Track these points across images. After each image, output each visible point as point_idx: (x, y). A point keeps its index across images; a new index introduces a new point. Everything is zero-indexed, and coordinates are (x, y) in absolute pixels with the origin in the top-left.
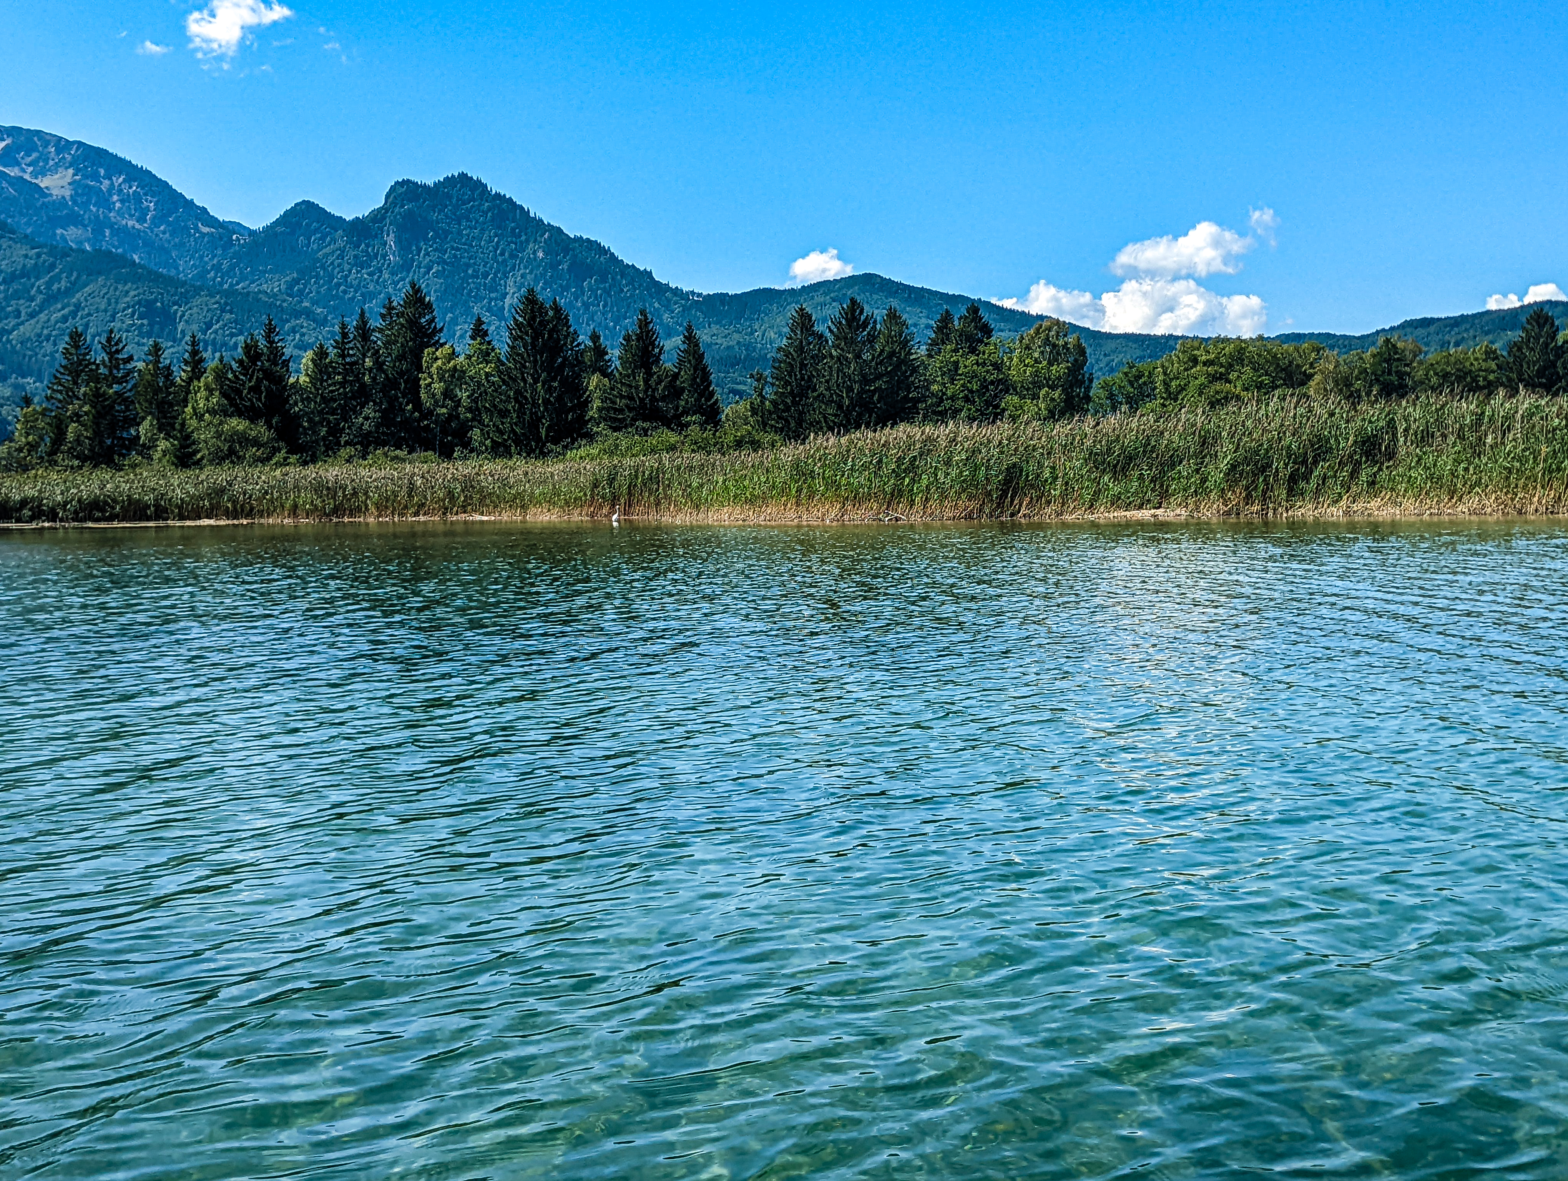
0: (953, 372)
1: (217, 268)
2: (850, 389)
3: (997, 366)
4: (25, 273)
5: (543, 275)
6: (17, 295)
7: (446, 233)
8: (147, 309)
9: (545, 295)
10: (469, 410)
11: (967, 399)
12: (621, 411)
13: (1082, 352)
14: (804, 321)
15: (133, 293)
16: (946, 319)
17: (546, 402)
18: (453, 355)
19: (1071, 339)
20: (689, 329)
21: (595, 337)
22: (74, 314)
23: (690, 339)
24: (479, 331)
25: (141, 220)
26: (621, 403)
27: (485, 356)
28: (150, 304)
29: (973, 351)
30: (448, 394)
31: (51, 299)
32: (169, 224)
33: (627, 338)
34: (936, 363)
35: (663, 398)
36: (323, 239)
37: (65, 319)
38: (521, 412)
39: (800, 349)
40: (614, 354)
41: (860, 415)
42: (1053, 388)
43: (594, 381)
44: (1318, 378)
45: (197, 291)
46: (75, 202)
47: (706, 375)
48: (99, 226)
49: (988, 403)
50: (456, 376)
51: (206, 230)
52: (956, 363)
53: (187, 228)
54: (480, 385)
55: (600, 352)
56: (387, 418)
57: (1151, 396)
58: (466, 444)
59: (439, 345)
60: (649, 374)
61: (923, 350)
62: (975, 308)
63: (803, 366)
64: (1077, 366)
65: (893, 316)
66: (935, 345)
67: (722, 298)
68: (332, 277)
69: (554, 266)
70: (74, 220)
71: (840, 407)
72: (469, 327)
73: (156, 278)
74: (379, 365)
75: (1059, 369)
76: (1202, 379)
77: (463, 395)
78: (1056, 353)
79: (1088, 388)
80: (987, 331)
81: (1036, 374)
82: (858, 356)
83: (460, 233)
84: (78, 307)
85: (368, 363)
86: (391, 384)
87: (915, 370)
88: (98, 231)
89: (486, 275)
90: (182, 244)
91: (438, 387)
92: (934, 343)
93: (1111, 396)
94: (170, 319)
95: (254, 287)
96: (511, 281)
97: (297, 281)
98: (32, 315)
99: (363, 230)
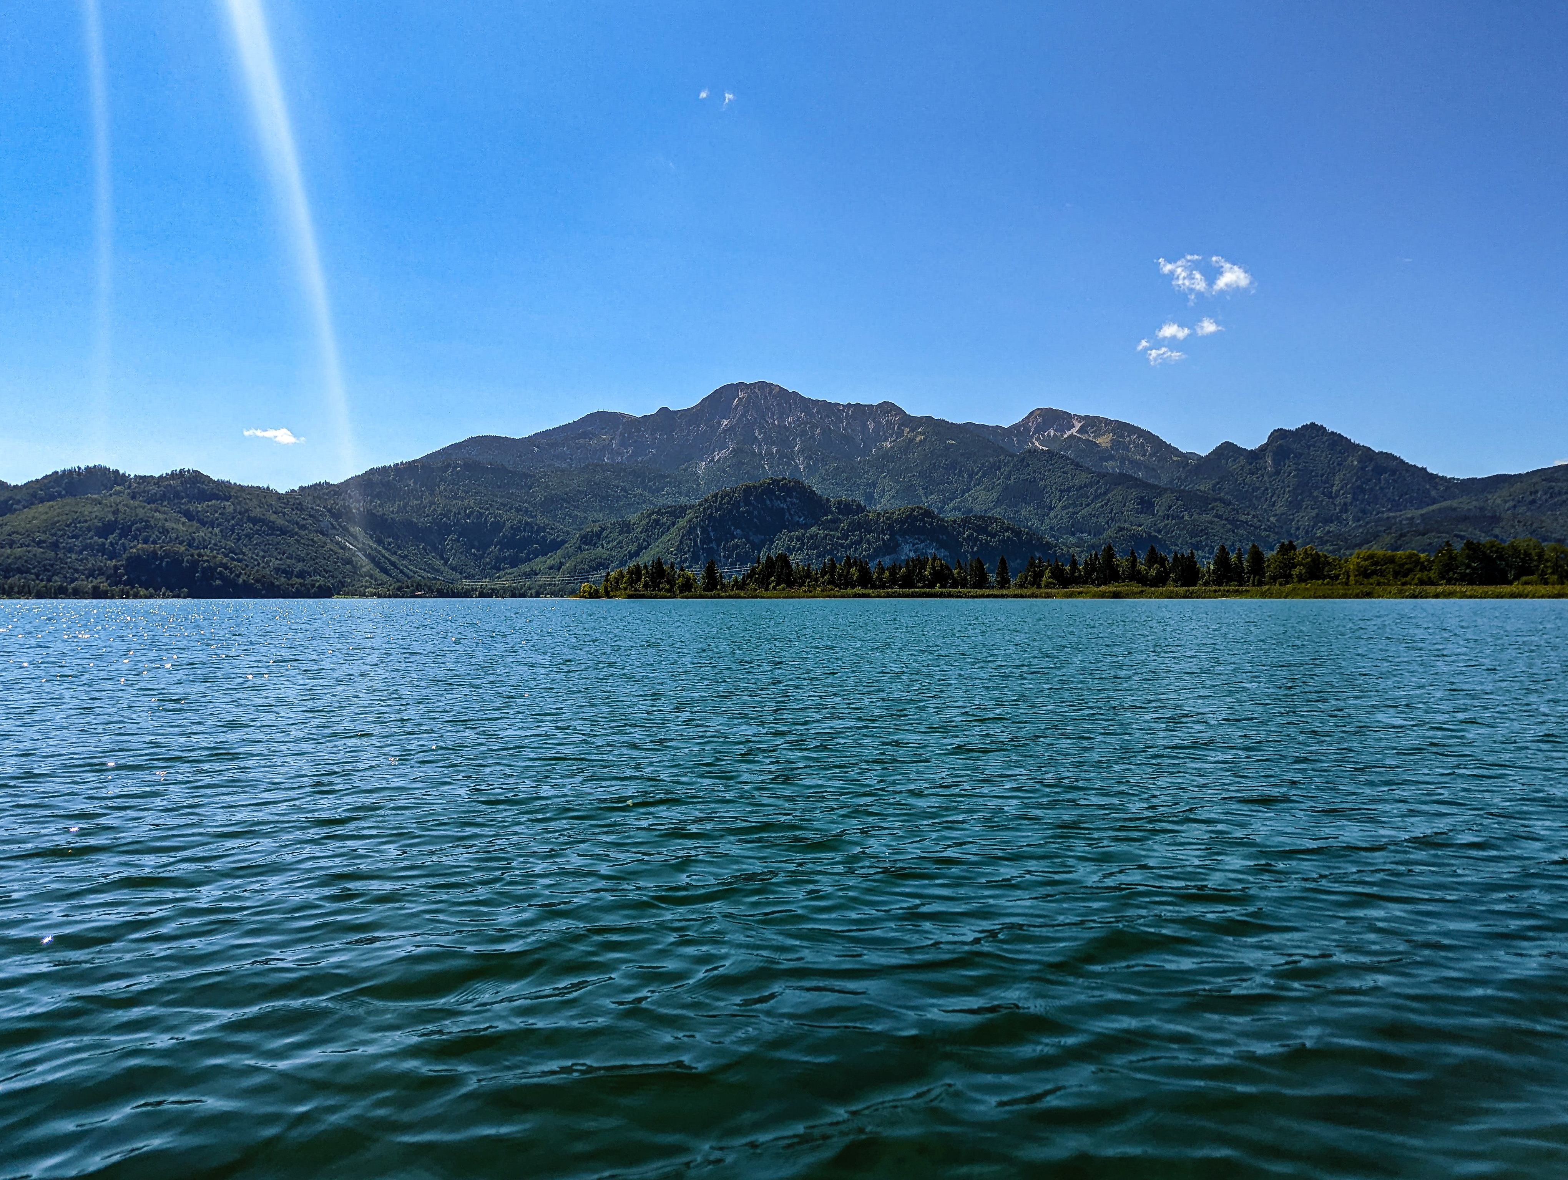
1: (1179, 478)
4: (1086, 486)
5: (1356, 474)
6: (1082, 496)
7: (1301, 455)
22: (1107, 504)
25: (1144, 455)
28: (1142, 498)
31: (1097, 497)
32: (1157, 457)
36: (1235, 460)
37: (1102, 506)
45: (1167, 490)
46: (1112, 449)
48: (1123, 459)
51: (1175, 459)
53: (1166, 458)
67: (1472, 480)
68: (1237, 480)
69: (1363, 469)
70: (1112, 458)
73: (1147, 485)
83: (1309, 454)
84: (1109, 500)
88: (1122, 463)
89: (1322, 475)
90: (1163, 467)
95: (1197, 487)
96: (1337, 478)
97: (1218, 483)
98: (1088, 505)
99: (1256, 454)
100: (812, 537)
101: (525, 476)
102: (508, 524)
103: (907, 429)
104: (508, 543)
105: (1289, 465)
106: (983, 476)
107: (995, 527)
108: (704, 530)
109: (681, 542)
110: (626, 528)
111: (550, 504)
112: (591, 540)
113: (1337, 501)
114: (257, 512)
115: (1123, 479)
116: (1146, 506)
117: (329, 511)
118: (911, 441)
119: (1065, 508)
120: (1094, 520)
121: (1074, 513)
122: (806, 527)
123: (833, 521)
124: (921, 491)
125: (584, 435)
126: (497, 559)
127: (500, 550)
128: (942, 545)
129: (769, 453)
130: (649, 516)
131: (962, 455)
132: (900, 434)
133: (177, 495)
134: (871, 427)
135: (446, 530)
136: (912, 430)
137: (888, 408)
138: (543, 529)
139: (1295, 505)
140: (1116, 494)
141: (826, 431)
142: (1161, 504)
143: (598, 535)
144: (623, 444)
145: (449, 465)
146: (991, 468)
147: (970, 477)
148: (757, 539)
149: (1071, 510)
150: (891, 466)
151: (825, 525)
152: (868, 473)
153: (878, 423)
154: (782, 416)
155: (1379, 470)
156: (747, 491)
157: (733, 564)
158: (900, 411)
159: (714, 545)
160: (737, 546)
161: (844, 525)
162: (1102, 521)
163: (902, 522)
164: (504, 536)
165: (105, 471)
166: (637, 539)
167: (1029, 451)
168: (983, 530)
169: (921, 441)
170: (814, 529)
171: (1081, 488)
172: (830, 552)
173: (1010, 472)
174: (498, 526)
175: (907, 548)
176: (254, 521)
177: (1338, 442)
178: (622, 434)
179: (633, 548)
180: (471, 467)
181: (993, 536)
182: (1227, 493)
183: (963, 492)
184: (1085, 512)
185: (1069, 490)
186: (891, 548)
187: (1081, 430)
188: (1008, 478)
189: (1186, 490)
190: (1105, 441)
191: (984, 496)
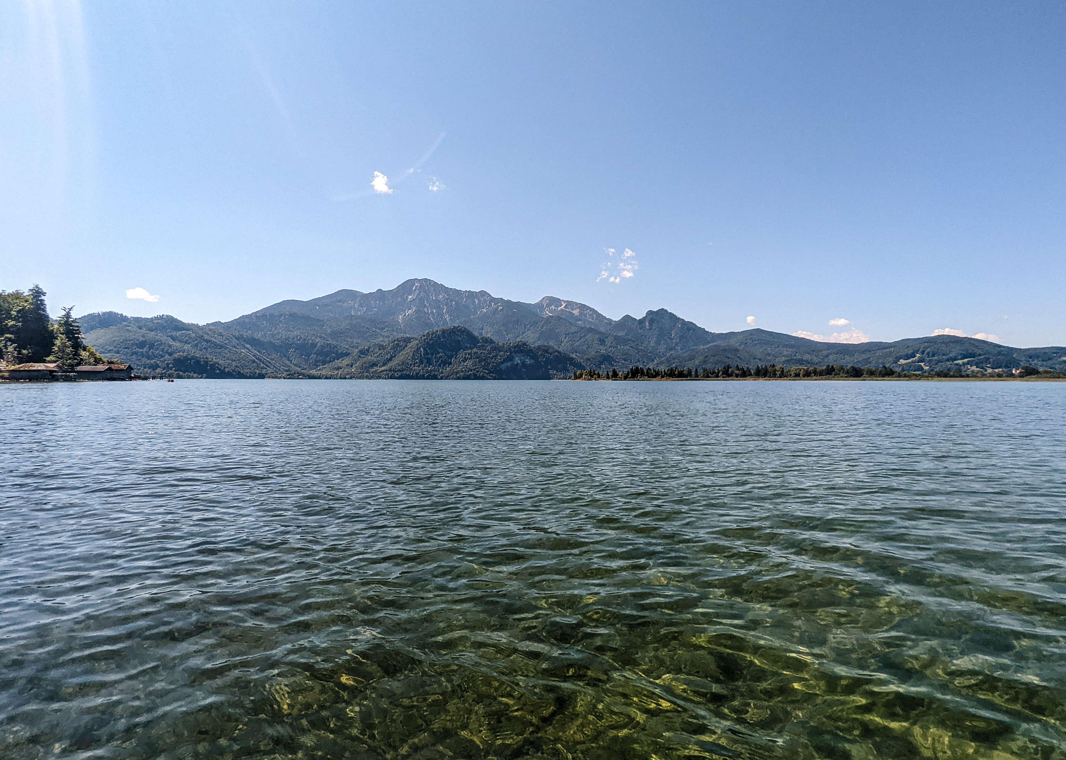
7: (659, 321)
8: (600, 340)
25: (593, 319)
32: (597, 319)
36: (632, 323)
46: (581, 316)
48: (585, 321)
51: (605, 321)
53: (601, 320)
73: (599, 333)
83: (662, 321)
90: (601, 324)
99: (641, 321)
100: (475, 354)
101: (319, 320)
102: (319, 344)
103: (493, 304)
104: (319, 353)
105: (655, 326)
106: (530, 326)
107: (551, 350)
108: (424, 349)
109: (413, 355)
110: (381, 347)
111: (334, 334)
112: (363, 352)
113: (674, 341)
114: (206, 337)
115: (590, 330)
116: (602, 342)
117: (234, 336)
118: (497, 309)
119: (568, 342)
122: (471, 349)
123: (483, 346)
125: (340, 301)
126: (316, 361)
127: (317, 357)
128: (532, 358)
129: (432, 313)
130: (393, 342)
131: (520, 316)
132: (490, 305)
133: (164, 327)
134: (477, 302)
135: (289, 346)
136: (495, 304)
137: (483, 293)
138: (336, 347)
139: (658, 343)
140: (589, 336)
141: (457, 303)
142: (608, 342)
143: (368, 350)
144: (361, 305)
145: (281, 315)
146: (533, 323)
147: (525, 327)
148: (449, 353)
150: (488, 320)
151: (479, 348)
152: (478, 323)
153: (479, 300)
154: (437, 295)
155: (689, 329)
156: (444, 331)
157: (440, 365)
158: (489, 295)
159: (430, 356)
160: (441, 357)
161: (488, 348)
162: (585, 348)
163: (515, 347)
164: (318, 350)
165: (116, 314)
166: (389, 353)
168: (546, 351)
169: (500, 309)
170: (475, 350)
172: (484, 360)
174: (314, 345)
175: (517, 359)
176: (207, 341)
177: (672, 316)
178: (360, 301)
179: (389, 356)
180: (293, 316)
181: (551, 354)
184: (577, 343)
185: (568, 334)
186: (510, 359)
187: (565, 307)
188: (542, 327)
189: (616, 336)
190: (576, 312)
191: (532, 335)
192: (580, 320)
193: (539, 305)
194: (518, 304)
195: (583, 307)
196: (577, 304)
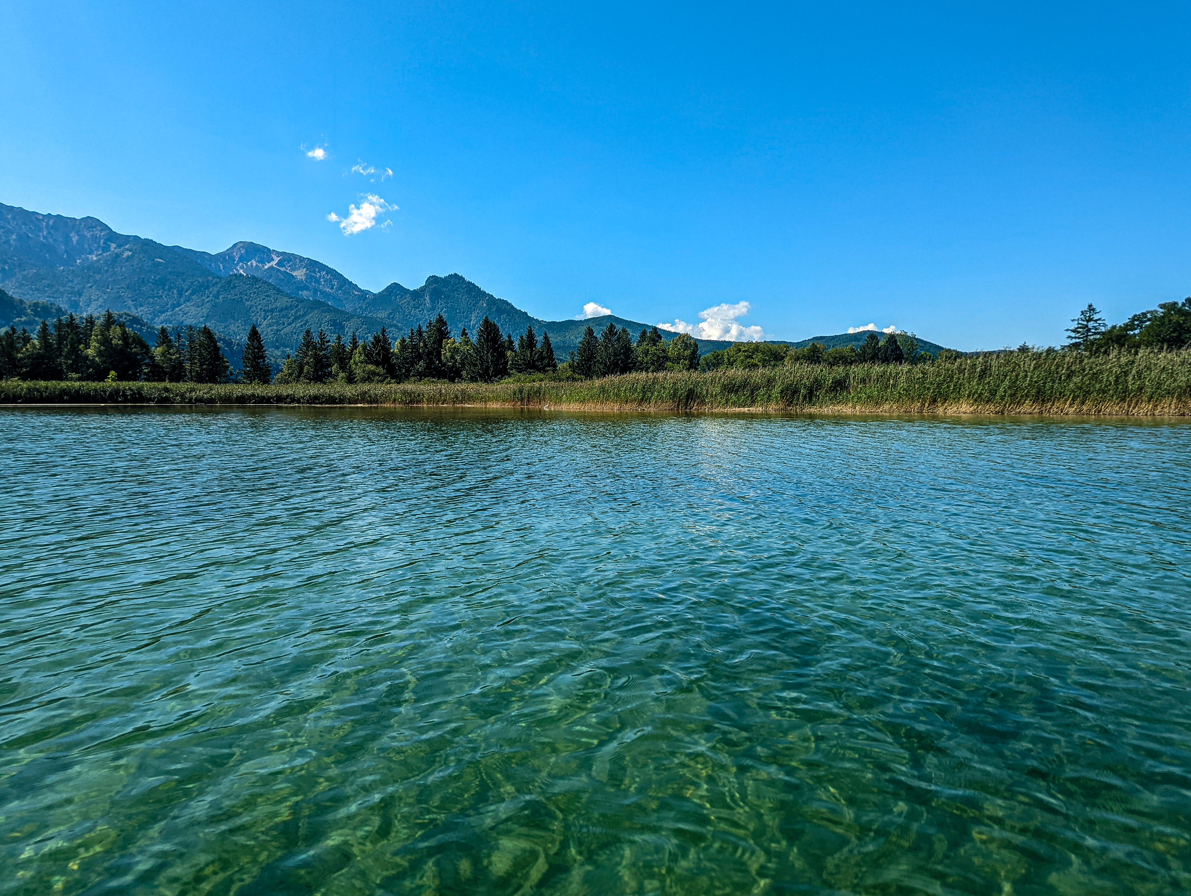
0: (646, 353)
1: (361, 308)
2: (610, 358)
3: (664, 351)
4: (287, 308)
6: (283, 317)
7: (449, 296)
8: (334, 323)
9: (490, 319)
10: (460, 364)
11: (652, 363)
12: (520, 365)
13: (697, 346)
14: (590, 332)
15: (328, 316)
16: (644, 333)
17: (492, 361)
18: (454, 342)
19: (692, 341)
20: (546, 334)
21: (509, 337)
22: (305, 324)
23: (546, 338)
24: (464, 334)
25: (332, 288)
26: (521, 362)
27: (466, 343)
28: (335, 321)
29: (654, 345)
30: (452, 357)
31: (296, 318)
32: (342, 290)
33: (522, 337)
34: (640, 349)
35: (537, 360)
36: (401, 297)
37: (302, 326)
38: (482, 365)
39: (588, 343)
40: (516, 344)
41: (613, 369)
42: (685, 359)
43: (509, 353)
44: (788, 358)
45: (353, 316)
46: (306, 281)
47: (552, 352)
48: (315, 291)
49: (660, 365)
50: (456, 350)
51: (356, 293)
52: (648, 350)
53: (349, 292)
54: (464, 354)
55: (511, 342)
56: (428, 367)
57: (722, 363)
58: (460, 376)
59: (449, 338)
60: (532, 351)
61: (635, 345)
62: (655, 329)
63: (589, 349)
64: (694, 352)
65: (624, 331)
66: (640, 343)
67: (554, 323)
68: (405, 312)
69: (491, 309)
71: (606, 365)
72: (459, 332)
73: (337, 311)
74: (425, 345)
75: (687, 353)
76: (742, 358)
77: (458, 358)
78: (686, 347)
79: (699, 360)
80: (660, 338)
81: (679, 354)
82: (613, 345)
83: (454, 296)
84: (307, 321)
85: (421, 344)
86: (430, 353)
87: (632, 352)
88: (315, 293)
90: (347, 299)
91: (448, 354)
92: (639, 342)
93: (707, 364)
94: (343, 327)
95: (375, 315)
96: (473, 315)
97: (391, 313)
98: (289, 324)
99: (417, 294)
103: (113, 245)
105: (441, 303)
106: (192, 294)
115: (316, 305)
118: (118, 256)
119: (269, 325)
120: (295, 337)
121: (278, 330)
124: (130, 303)
131: (171, 273)
132: (106, 248)
134: (75, 239)
136: (119, 246)
137: (92, 223)
140: (312, 317)
141: (23, 238)
142: (348, 328)
146: (200, 286)
147: (180, 294)
149: (275, 327)
150: (98, 277)
152: (72, 282)
153: (82, 237)
155: (499, 312)
158: (105, 227)
167: (236, 275)
169: (128, 257)
171: (282, 310)
173: (218, 292)
177: (473, 289)
182: (398, 322)
183: (174, 306)
184: (287, 329)
185: (272, 311)
187: (279, 264)
188: (217, 296)
189: (365, 317)
190: (300, 274)
191: (193, 311)
192: (306, 288)
193: (225, 257)
194: (176, 249)
195: (313, 265)
196: (302, 259)
